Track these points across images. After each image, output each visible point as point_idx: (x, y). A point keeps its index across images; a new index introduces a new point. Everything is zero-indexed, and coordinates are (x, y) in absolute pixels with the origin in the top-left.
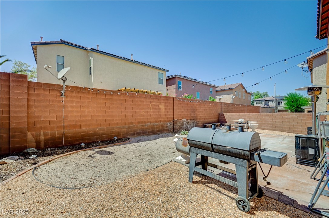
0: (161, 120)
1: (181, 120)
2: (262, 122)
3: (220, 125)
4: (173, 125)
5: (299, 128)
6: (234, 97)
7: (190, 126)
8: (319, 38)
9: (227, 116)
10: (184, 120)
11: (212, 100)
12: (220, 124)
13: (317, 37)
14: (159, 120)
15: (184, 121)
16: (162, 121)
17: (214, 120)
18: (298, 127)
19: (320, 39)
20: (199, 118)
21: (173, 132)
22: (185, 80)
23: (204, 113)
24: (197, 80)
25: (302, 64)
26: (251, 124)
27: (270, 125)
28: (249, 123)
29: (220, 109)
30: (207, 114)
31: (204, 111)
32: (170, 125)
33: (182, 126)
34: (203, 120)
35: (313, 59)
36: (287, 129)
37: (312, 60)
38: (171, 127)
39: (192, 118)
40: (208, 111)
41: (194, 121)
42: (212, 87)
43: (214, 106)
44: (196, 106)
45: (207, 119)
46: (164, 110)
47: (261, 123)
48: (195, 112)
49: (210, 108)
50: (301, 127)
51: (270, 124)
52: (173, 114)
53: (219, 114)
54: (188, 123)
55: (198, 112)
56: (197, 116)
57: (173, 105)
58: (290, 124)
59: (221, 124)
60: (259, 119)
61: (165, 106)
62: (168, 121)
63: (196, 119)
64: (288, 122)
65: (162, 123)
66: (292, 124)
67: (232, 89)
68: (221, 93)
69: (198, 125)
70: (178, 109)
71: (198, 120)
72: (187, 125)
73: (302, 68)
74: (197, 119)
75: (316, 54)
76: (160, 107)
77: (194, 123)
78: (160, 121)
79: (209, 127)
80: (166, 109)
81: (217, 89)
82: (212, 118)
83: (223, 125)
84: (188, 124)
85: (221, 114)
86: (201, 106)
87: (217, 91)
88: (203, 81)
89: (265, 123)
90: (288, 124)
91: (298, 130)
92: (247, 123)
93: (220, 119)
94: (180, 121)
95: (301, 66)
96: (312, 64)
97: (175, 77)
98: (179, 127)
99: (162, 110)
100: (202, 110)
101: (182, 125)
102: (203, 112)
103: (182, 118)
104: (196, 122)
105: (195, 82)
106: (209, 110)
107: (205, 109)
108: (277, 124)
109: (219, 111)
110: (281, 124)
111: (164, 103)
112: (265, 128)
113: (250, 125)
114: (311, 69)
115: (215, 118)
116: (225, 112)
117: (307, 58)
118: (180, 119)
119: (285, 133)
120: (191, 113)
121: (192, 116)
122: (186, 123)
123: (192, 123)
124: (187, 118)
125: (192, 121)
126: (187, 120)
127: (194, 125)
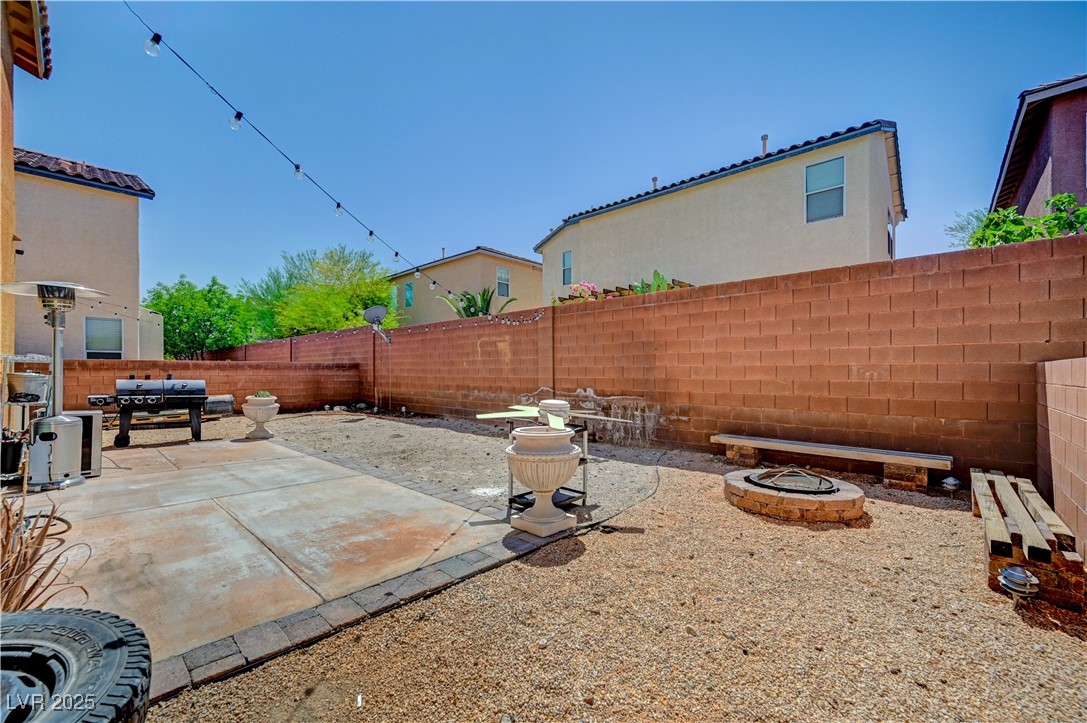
0: (501, 385)
1: (568, 390)
7: (620, 423)
10: (583, 393)
14: (497, 384)
15: (587, 397)
16: (506, 390)
20: (684, 389)
39: (629, 388)
41: (644, 404)
46: (509, 355)
48: (651, 358)
54: (606, 410)
56: (667, 381)
61: (513, 343)
62: (522, 391)
63: (664, 397)
65: (505, 394)
69: (682, 427)
71: (684, 403)
74: (674, 395)
76: (499, 348)
77: (647, 413)
78: (501, 389)
80: (515, 353)
94: (564, 395)
99: (505, 355)
103: (575, 386)
104: (665, 412)
111: (509, 333)
118: (568, 386)
120: (625, 365)
121: (633, 376)
122: (599, 405)
123: (629, 412)
124: (599, 388)
125: (629, 401)
126: (603, 394)
127: (650, 425)
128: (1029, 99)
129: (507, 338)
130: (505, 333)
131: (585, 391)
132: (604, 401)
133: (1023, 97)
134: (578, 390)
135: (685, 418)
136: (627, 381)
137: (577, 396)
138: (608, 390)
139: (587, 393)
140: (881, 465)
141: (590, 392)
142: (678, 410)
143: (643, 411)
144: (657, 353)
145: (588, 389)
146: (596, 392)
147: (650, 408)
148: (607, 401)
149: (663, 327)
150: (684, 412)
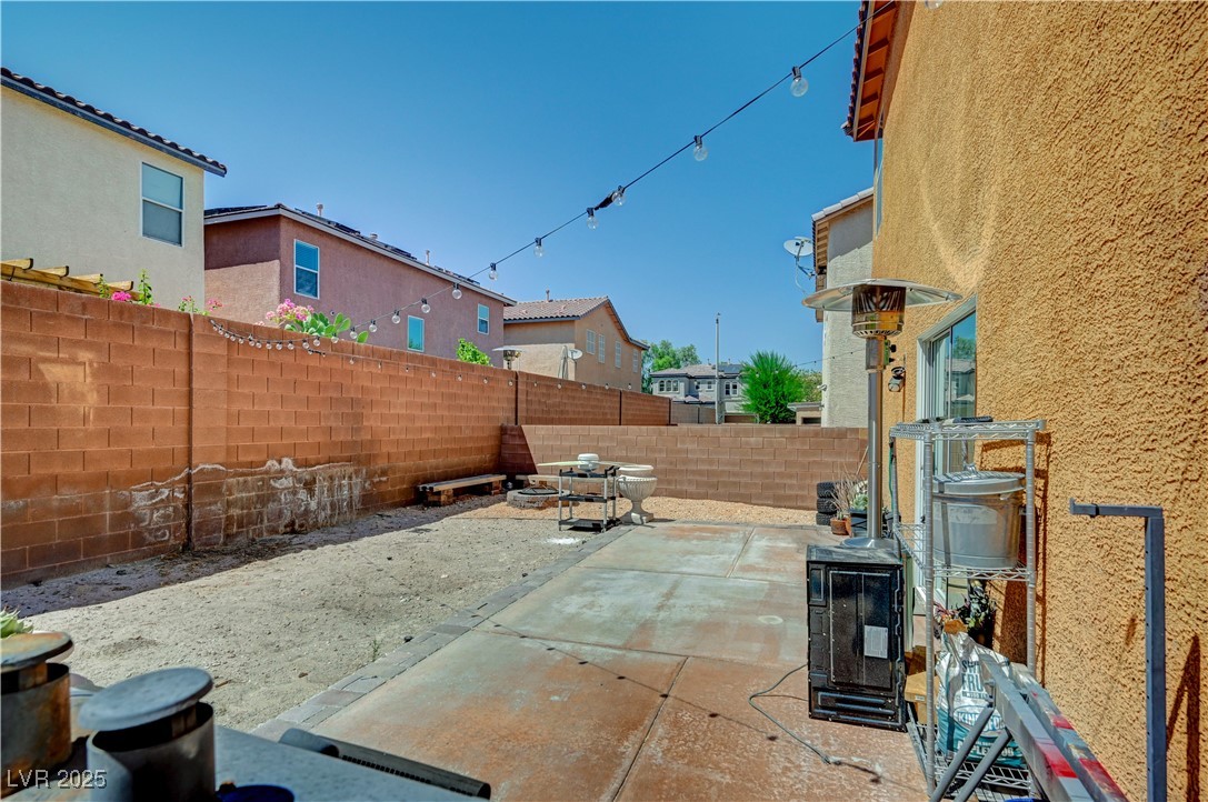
0: (58, 470)
1: (251, 465)
2: (671, 463)
3: (504, 483)
4: (188, 506)
5: (791, 487)
6: (579, 355)
7: (326, 499)
8: (852, 135)
9: (537, 437)
10: (277, 466)
11: (469, 356)
12: (503, 477)
13: (848, 130)
14: (37, 471)
15: (282, 471)
16: (73, 482)
17: (473, 459)
18: (788, 481)
19: (858, 140)
20: (385, 450)
21: (187, 547)
22: (343, 248)
23: (418, 424)
24: (409, 256)
25: (797, 244)
26: (629, 478)
27: (698, 478)
28: (622, 473)
29: (505, 405)
30: (436, 429)
31: (417, 413)
32: (154, 508)
33: (264, 505)
34: (409, 463)
35: (830, 222)
36: (754, 491)
37: (826, 229)
38: (166, 517)
39: (337, 453)
40: (439, 413)
41: (351, 469)
42: (484, 300)
43: (473, 387)
44: (367, 384)
45: (435, 453)
46: (93, 399)
47: (669, 467)
48: (359, 417)
49: (455, 396)
50: (795, 482)
51: (700, 473)
52: (184, 426)
53: (503, 430)
54: (309, 485)
55: (383, 418)
56: (371, 442)
57: (181, 370)
58: (765, 469)
59: (511, 478)
60: (660, 451)
61: (104, 370)
62: (133, 479)
63: (370, 458)
64: (756, 462)
65: (69, 495)
66: (771, 470)
67: (569, 320)
68: (530, 331)
69: (383, 488)
70: (229, 394)
71: (382, 464)
72: (303, 494)
73: (797, 258)
74: (375, 456)
75: (838, 206)
76: (49, 378)
77: (354, 480)
78: (55, 483)
79: (443, 498)
80: (111, 395)
81: (509, 313)
82: (464, 451)
83: (519, 485)
84: (311, 492)
85: (512, 429)
86: (402, 387)
87: (509, 325)
88: (445, 268)
89: (683, 468)
90: (758, 469)
91: (788, 492)
92: (614, 475)
93: (506, 453)
94: (242, 475)
95: (794, 250)
96: (826, 245)
97: (278, 217)
98: (235, 512)
99: (77, 396)
100: (407, 405)
101: (268, 496)
102: (413, 418)
103: (262, 457)
104: (370, 476)
105: (397, 260)
106: (449, 408)
107: (426, 400)
108: (723, 472)
109: (503, 415)
110: (737, 469)
111: (89, 346)
112: (685, 488)
113: (626, 483)
114: (820, 267)
115: (480, 450)
116: (530, 421)
117: (816, 216)
118: (251, 459)
119: (746, 508)
120: (334, 425)
121: (341, 438)
122: (299, 481)
123: (336, 482)
124: (300, 456)
125: (336, 470)
126: (306, 464)
127: (357, 492)
128: (281, 212)
129: (85, 355)
130: (76, 344)
131: (280, 463)
132: (305, 473)
133: (279, 206)
134: (269, 463)
135: (384, 479)
136: (335, 444)
137: (267, 472)
138: (312, 457)
139: (283, 466)
140: (490, 484)
141: (288, 463)
142: (379, 472)
143: (350, 478)
144: (365, 412)
145: (285, 460)
146: (297, 464)
147: (357, 472)
148: (311, 472)
149: (369, 384)
150: (384, 473)
